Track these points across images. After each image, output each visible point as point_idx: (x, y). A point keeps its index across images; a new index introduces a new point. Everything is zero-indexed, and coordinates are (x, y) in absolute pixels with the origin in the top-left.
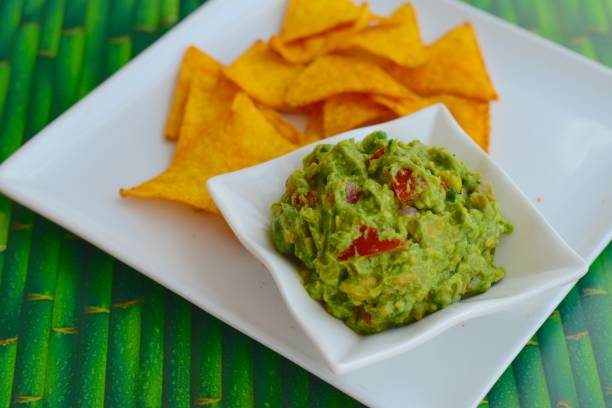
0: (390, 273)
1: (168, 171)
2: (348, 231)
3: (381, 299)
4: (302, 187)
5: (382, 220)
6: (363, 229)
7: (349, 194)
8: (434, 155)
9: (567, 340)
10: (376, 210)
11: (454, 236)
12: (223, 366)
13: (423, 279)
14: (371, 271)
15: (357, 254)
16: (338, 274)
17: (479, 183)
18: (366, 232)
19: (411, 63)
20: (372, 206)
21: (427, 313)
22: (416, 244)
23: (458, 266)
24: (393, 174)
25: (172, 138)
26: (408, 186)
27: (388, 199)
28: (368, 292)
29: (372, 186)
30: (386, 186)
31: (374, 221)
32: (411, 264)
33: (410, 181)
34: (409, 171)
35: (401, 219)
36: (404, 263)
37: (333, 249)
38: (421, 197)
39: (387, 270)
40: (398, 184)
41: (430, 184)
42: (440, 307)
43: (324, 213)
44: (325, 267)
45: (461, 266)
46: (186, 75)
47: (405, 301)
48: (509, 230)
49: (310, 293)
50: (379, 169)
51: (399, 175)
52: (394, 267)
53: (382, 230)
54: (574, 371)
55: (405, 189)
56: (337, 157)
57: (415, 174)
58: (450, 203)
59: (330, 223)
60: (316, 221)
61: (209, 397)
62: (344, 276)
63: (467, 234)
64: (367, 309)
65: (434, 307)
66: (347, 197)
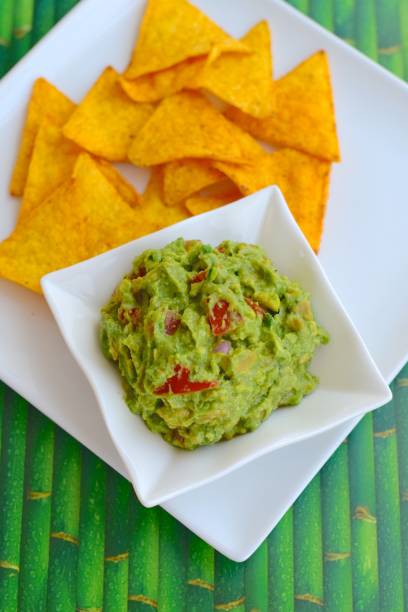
0: (201, 410)
1: (9, 239)
2: (163, 370)
3: (192, 428)
4: (127, 302)
5: (197, 356)
6: (177, 368)
7: (168, 323)
8: (257, 268)
9: (375, 438)
10: (191, 346)
11: (266, 365)
12: (55, 458)
13: (233, 412)
14: (184, 405)
15: (171, 392)
16: (154, 403)
17: (297, 302)
18: (180, 373)
19: (257, 112)
20: (189, 341)
21: (237, 435)
22: (228, 382)
23: (269, 389)
24: (211, 306)
25: (17, 194)
26: (224, 322)
27: (204, 333)
28: (181, 423)
29: (190, 317)
30: (203, 319)
31: (189, 358)
32: (220, 401)
33: (225, 316)
34: (226, 304)
35: (214, 356)
36: (214, 401)
37: (149, 383)
38: (235, 332)
39: (198, 406)
40: (214, 319)
41: (245, 318)
42: (249, 431)
43: (144, 340)
44: (143, 394)
45: (272, 390)
46: (33, 116)
47: (215, 432)
48: (325, 341)
49: (131, 409)
50: (199, 295)
51: (216, 308)
52: (205, 404)
53: (194, 373)
54: (376, 472)
55: (220, 325)
56: (161, 277)
57: (231, 308)
58: (265, 330)
59: (149, 354)
60: (137, 349)
61: (40, 491)
62: (160, 404)
63: (279, 362)
64: (181, 433)
65: (244, 431)
66: (166, 327)
